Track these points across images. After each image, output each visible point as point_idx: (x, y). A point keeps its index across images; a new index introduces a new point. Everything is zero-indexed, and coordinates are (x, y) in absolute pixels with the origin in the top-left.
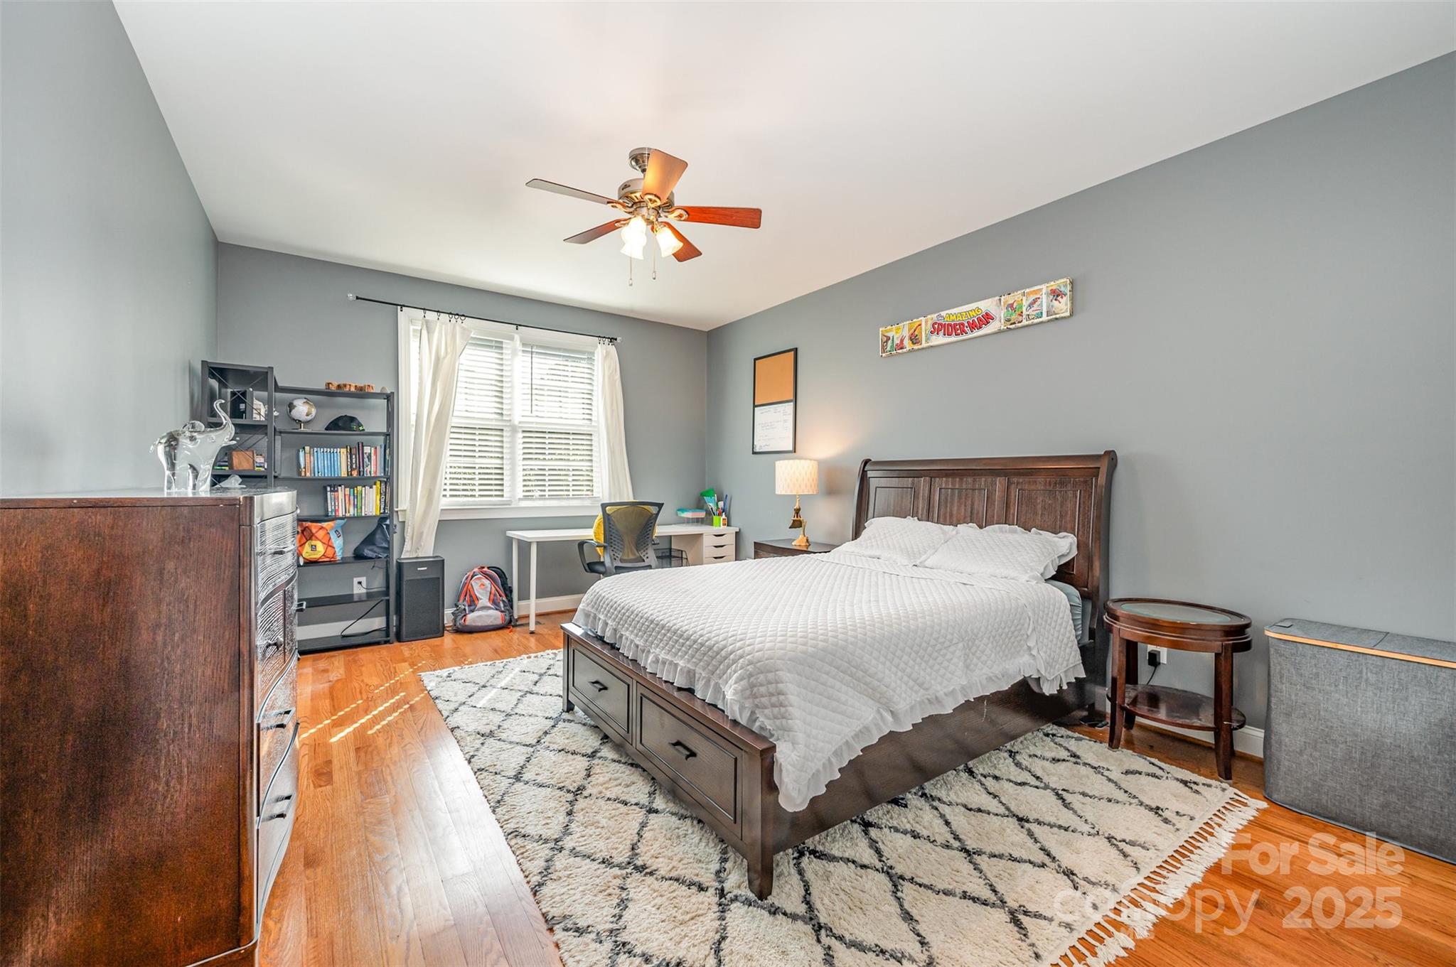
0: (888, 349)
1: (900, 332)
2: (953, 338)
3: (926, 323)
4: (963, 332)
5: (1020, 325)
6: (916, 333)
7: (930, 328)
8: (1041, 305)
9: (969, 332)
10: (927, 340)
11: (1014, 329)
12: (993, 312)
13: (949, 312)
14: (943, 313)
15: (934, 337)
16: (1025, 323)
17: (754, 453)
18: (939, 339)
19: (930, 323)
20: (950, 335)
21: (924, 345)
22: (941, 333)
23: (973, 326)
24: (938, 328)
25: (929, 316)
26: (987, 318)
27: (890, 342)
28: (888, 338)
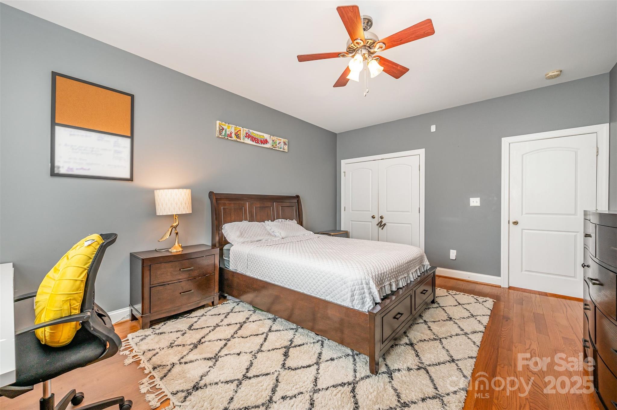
0: (223, 134)
1: (230, 129)
2: (254, 143)
3: (243, 131)
4: (258, 143)
5: (276, 149)
6: (238, 133)
7: (245, 134)
8: (281, 145)
9: (260, 143)
10: (244, 139)
11: (274, 149)
12: (268, 140)
13: (253, 131)
14: (251, 131)
15: (246, 139)
16: (277, 149)
17: (53, 174)
18: (248, 141)
19: (245, 132)
20: (253, 141)
21: (242, 141)
22: (250, 139)
23: (262, 142)
24: (248, 136)
25: (244, 129)
26: (266, 142)
27: (224, 131)
28: (223, 129)
